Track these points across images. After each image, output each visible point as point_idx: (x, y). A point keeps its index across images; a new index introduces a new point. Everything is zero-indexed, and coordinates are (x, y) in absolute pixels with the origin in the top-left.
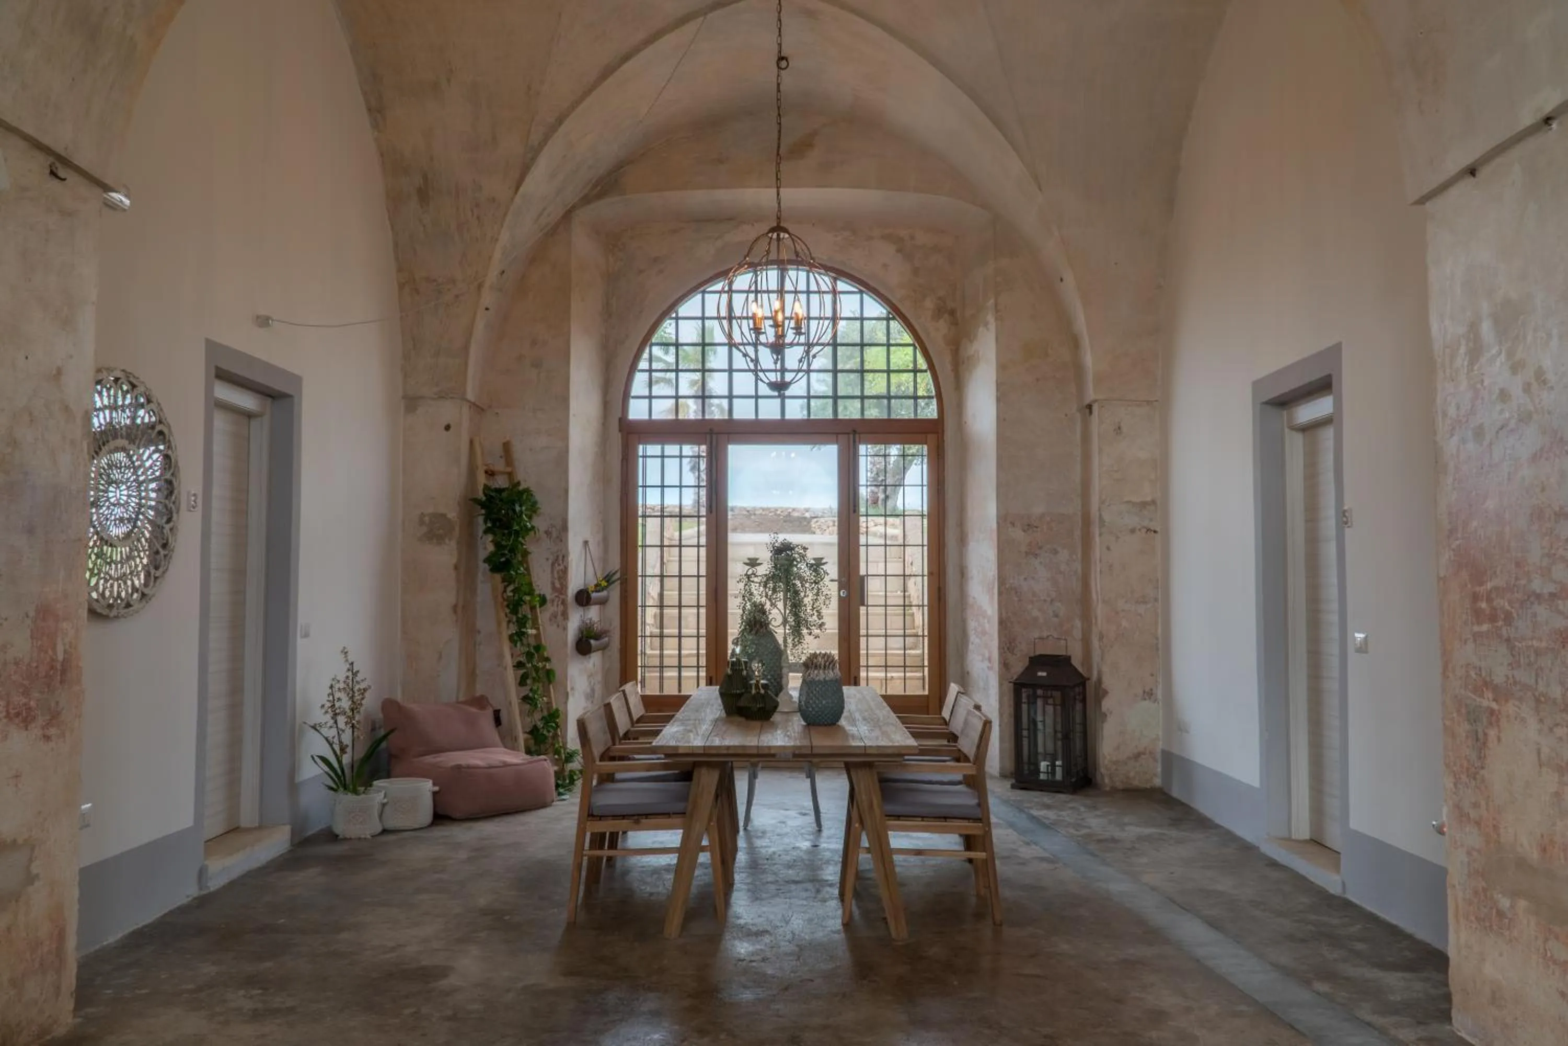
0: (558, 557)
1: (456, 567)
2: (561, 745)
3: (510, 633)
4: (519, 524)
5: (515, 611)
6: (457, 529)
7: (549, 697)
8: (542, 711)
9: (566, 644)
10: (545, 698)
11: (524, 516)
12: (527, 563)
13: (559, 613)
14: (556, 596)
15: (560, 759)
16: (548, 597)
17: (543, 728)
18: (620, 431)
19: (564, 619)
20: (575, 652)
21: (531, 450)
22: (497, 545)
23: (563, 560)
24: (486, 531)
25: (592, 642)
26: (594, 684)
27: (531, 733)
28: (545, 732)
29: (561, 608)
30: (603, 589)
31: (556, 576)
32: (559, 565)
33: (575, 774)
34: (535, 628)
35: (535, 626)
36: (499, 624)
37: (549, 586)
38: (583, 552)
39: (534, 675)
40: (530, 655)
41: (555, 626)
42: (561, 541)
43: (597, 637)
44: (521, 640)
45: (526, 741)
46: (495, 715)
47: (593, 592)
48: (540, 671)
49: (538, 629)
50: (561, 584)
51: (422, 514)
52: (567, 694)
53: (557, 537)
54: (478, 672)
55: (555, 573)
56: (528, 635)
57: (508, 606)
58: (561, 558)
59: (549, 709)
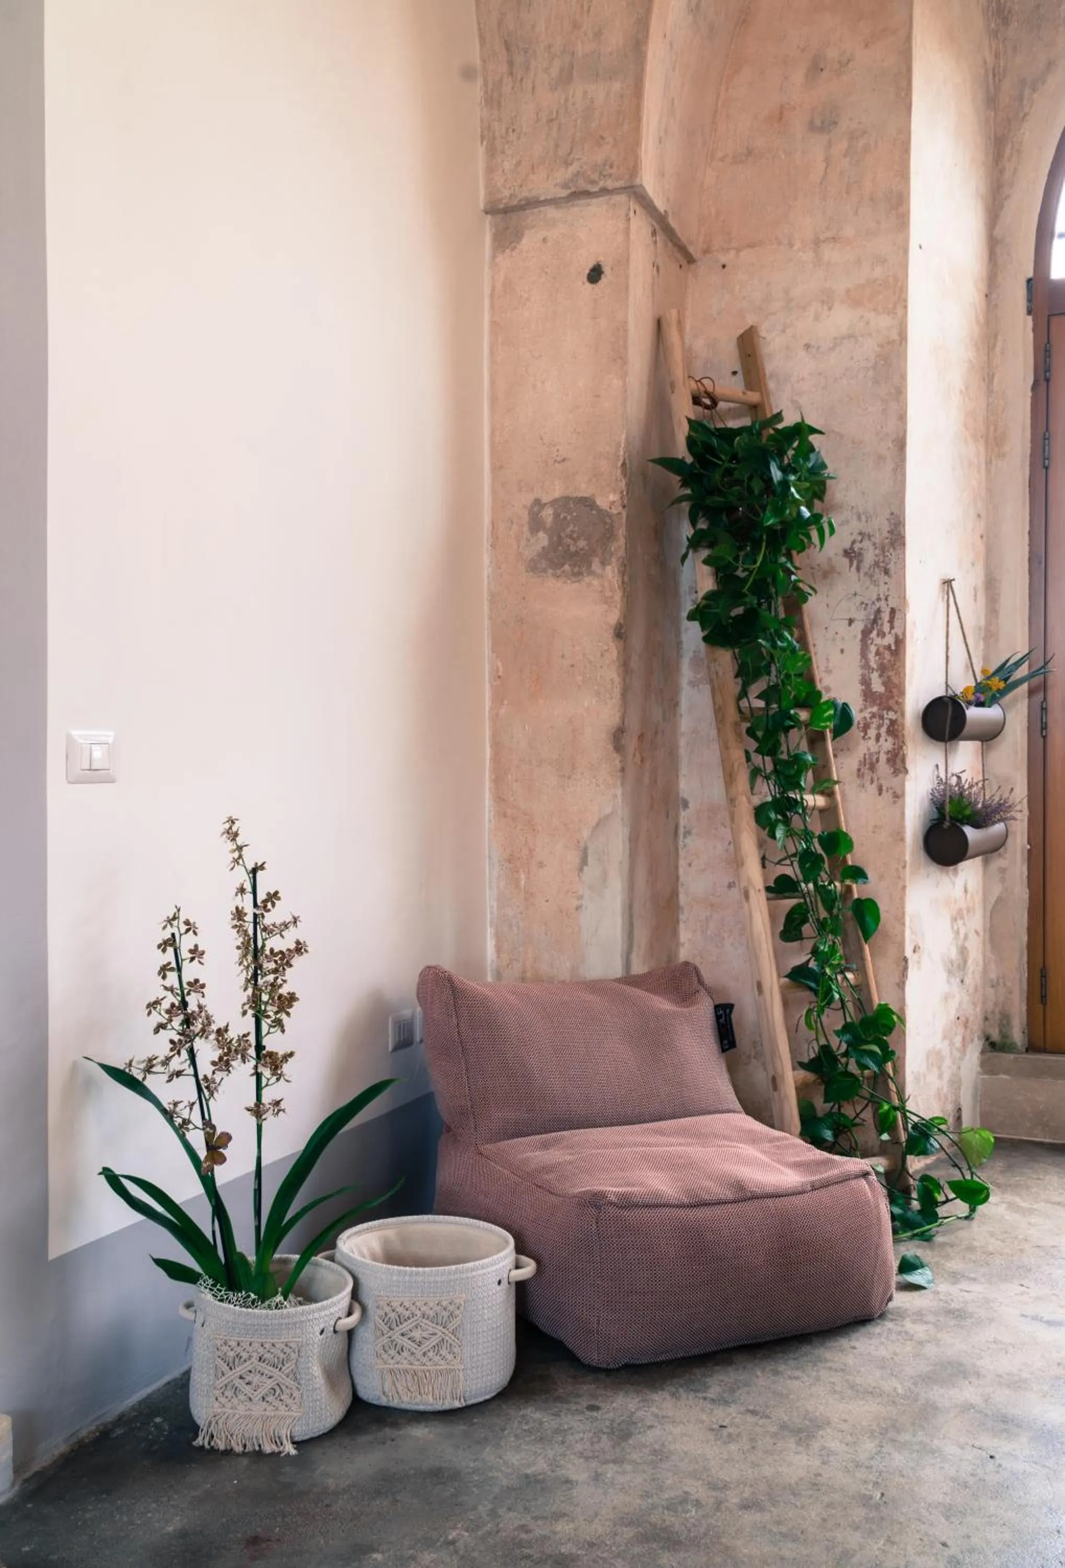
0: (879, 611)
1: (620, 633)
2: (896, 1102)
3: (757, 801)
4: (779, 511)
5: (768, 746)
6: (621, 532)
7: (862, 971)
8: (843, 1006)
9: (899, 836)
10: (850, 976)
11: (793, 490)
12: (801, 626)
13: (883, 758)
14: (873, 716)
15: (895, 1141)
16: (857, 715)
17: (846, 1054)
18: (1029, 312)
19: (896, 772)
20: (922, 854)
21: (807, 347)
22: (724, 573)
23: (891, 621)
24: (695, 543)
25: (968, 831)
26: (966, 937)
27: (810, 1066)
28: (853, 1068)
29: (887, 744)
30: (993, 700)
31: (873, 661)
32: (882, 634)
33: (939, 1187)
34: (822, 793)
35: (824, 786)
36: (729, 779)
37: (858, 688)
38: (942, 607)
39: (823, 914)
40: (809, 861)
41: (872, 789)
42: (887, 572)
43: (980, 821)
44: (787, 822)
45: (802, 1090)
46: (718, 1017)
47: (969, 703)
48: (839, 904)
49: (830, 794)
50: (887, 684)
51: (537, 502)
52: (906, 960)
53: (876, 564)
54: (683, 899)
55: (872, 656)
56: (804, 809)
57: (751, 732)
58: (886, 616)
59: (862, 1003)
